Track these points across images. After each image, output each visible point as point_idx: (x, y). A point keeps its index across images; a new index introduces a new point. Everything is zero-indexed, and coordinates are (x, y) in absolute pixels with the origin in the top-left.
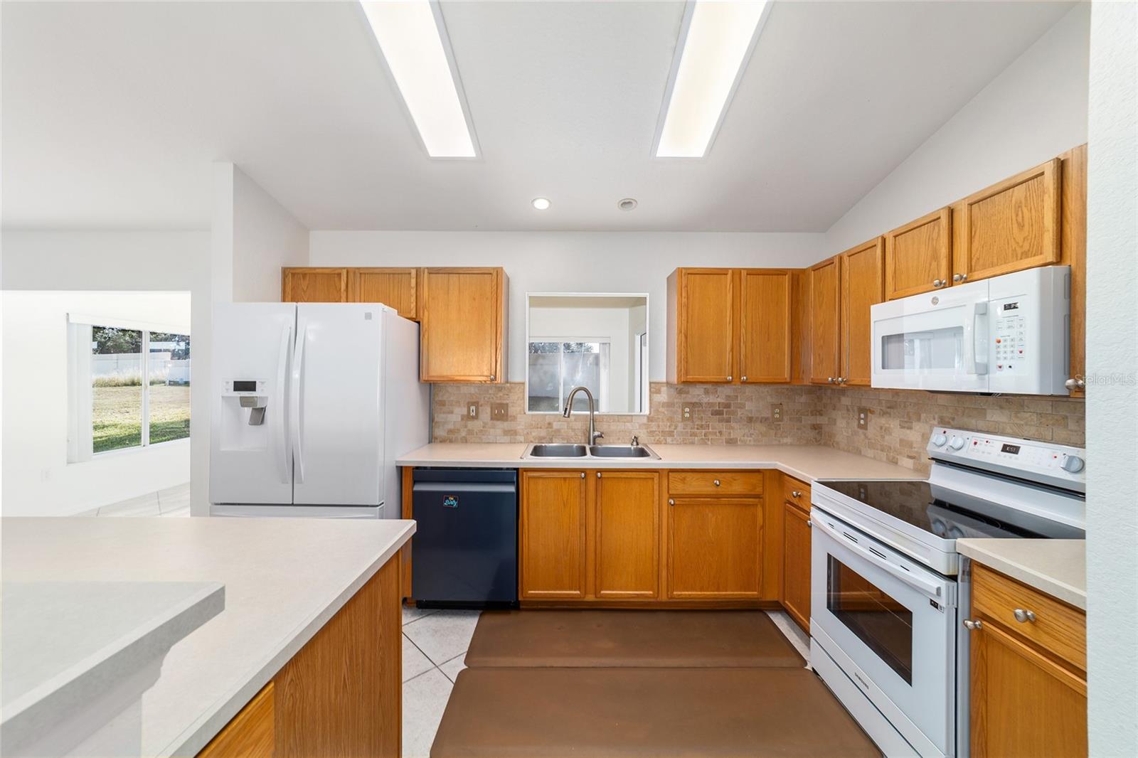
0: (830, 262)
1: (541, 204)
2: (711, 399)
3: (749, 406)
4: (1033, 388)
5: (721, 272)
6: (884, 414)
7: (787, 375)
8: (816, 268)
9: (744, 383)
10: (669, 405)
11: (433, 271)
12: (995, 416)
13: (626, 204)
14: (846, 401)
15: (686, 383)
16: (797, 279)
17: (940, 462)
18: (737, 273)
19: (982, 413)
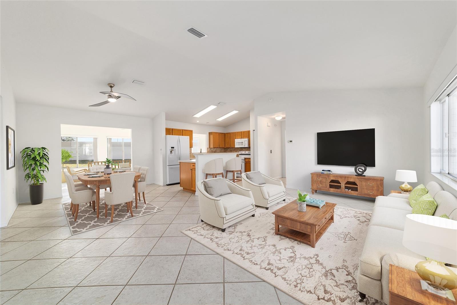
0: (229, 133)
1: (198, 121)
2: (214, 150)
3: (218, 151)
4: (247, 147)
5: (217, 133)
6: (234, 151)
7: (224, 146)
8: (227, 133)
9: (220, 148)
10: (209, 151)
11: (184, 130)
12: (244, 150)
13: (208, 123)
14: (229, 150)
15: (214, 148)
16: (224, 134)
17: (240, 154)
18: (219, 133)
19: (243, 149)
